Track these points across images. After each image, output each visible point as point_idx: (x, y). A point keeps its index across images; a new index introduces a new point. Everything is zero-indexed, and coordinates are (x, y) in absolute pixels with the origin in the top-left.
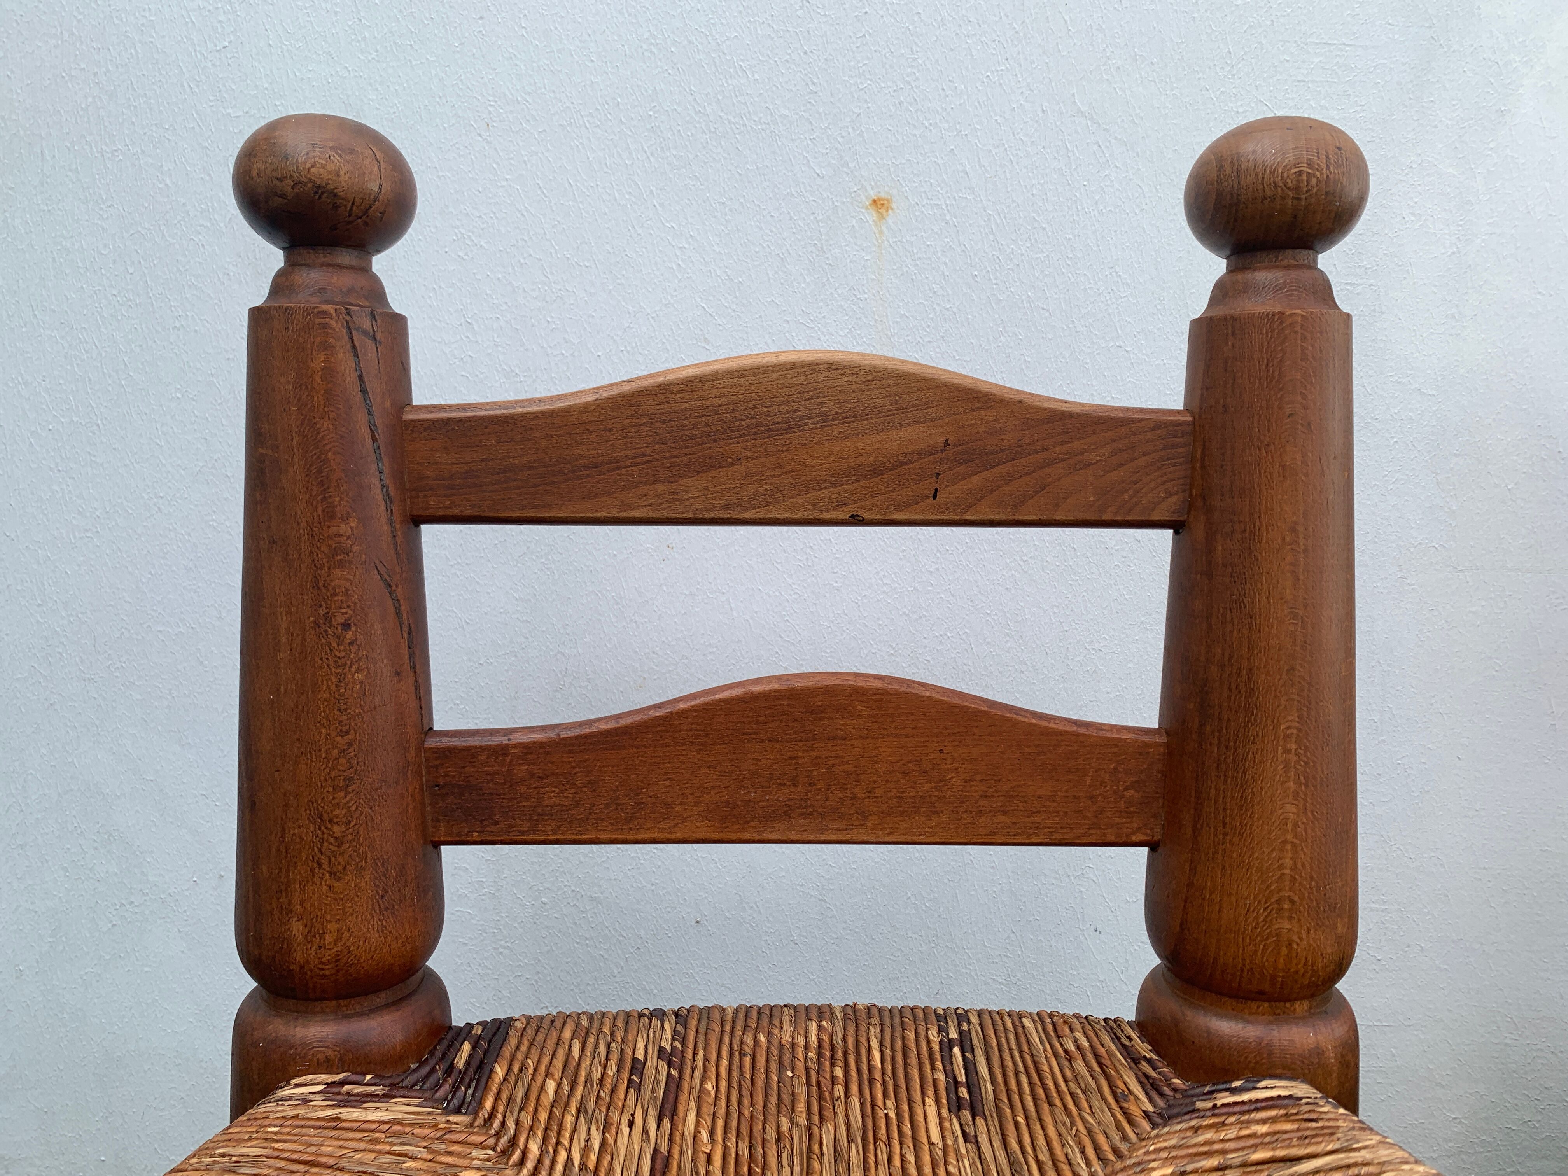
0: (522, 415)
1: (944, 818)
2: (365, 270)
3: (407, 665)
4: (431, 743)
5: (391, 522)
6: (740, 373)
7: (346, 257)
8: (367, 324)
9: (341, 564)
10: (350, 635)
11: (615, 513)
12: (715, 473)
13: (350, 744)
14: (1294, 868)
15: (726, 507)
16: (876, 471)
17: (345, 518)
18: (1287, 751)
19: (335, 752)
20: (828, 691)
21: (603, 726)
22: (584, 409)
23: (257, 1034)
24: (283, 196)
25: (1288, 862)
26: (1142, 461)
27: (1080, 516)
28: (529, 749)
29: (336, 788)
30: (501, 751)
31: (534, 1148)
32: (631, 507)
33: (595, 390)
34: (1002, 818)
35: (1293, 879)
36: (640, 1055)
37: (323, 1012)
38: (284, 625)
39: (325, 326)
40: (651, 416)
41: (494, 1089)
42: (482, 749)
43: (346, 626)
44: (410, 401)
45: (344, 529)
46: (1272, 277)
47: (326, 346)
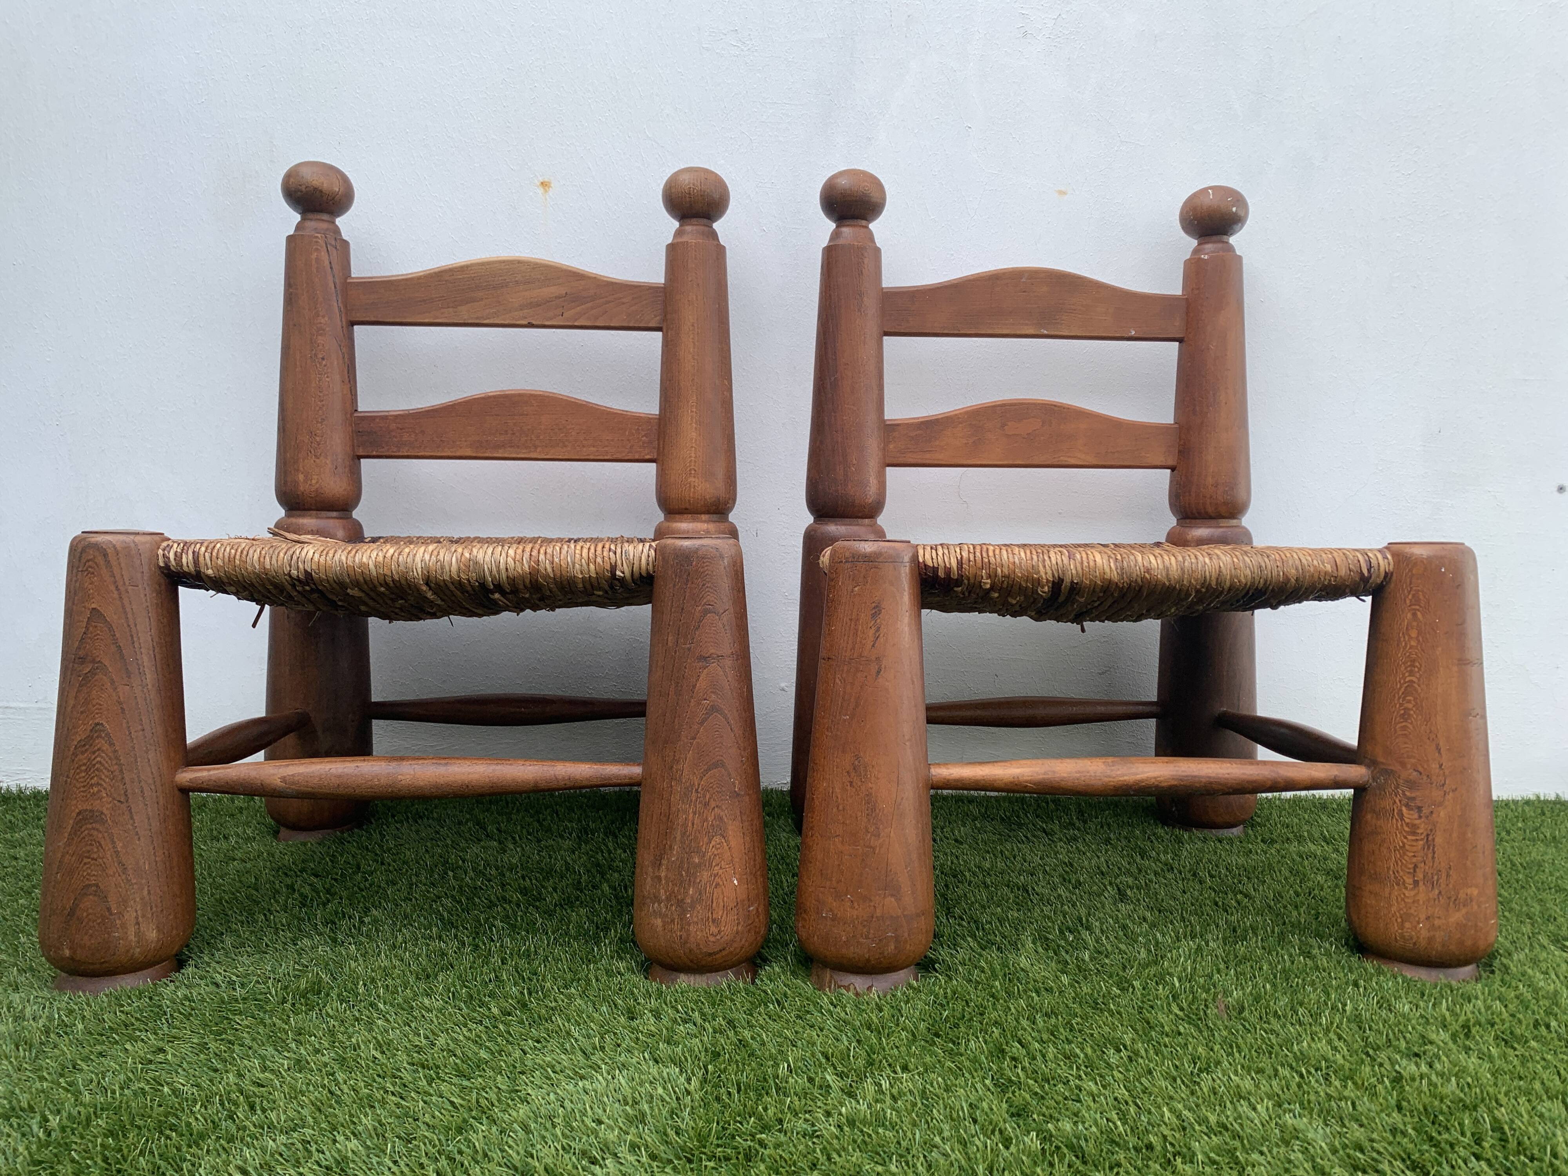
0: (395, 281)
2: (334, 223)
3: (347, 380)
4: (356, 415)
5: (341, 321)
6: (481, 265)
7: (325, 217)
8: (333, 243)
9: (321, 335)
10: (324, 363)
11: (432, 320)
12: (474, 303)
13: (323, 406)
14: (696, 457)
15: (477, 318)
16: (538, 305)
17: (323, 317)
18: (692, 412)
19: (318, 408)
20: (520, 395)
21: (426, 410)
22: (419, 278)
24: (301, 192)
25: (693, 455)
26: (645, 302)
27: (620, 325)
28: (396, 416)
29: (317, 422)
30: (385, 418)
32: (437, 318)
33: (422, 271)
34: (592, 449)
35: (695, 462)
38: (298, 358)
39: (317, 242)
40: (445, 281)
41: (376, 542)
42: (377, 417)
43: (323, 359)
44: (350, 276)
45: (322, 321)
46: (688, 228)
47: (317, 250)
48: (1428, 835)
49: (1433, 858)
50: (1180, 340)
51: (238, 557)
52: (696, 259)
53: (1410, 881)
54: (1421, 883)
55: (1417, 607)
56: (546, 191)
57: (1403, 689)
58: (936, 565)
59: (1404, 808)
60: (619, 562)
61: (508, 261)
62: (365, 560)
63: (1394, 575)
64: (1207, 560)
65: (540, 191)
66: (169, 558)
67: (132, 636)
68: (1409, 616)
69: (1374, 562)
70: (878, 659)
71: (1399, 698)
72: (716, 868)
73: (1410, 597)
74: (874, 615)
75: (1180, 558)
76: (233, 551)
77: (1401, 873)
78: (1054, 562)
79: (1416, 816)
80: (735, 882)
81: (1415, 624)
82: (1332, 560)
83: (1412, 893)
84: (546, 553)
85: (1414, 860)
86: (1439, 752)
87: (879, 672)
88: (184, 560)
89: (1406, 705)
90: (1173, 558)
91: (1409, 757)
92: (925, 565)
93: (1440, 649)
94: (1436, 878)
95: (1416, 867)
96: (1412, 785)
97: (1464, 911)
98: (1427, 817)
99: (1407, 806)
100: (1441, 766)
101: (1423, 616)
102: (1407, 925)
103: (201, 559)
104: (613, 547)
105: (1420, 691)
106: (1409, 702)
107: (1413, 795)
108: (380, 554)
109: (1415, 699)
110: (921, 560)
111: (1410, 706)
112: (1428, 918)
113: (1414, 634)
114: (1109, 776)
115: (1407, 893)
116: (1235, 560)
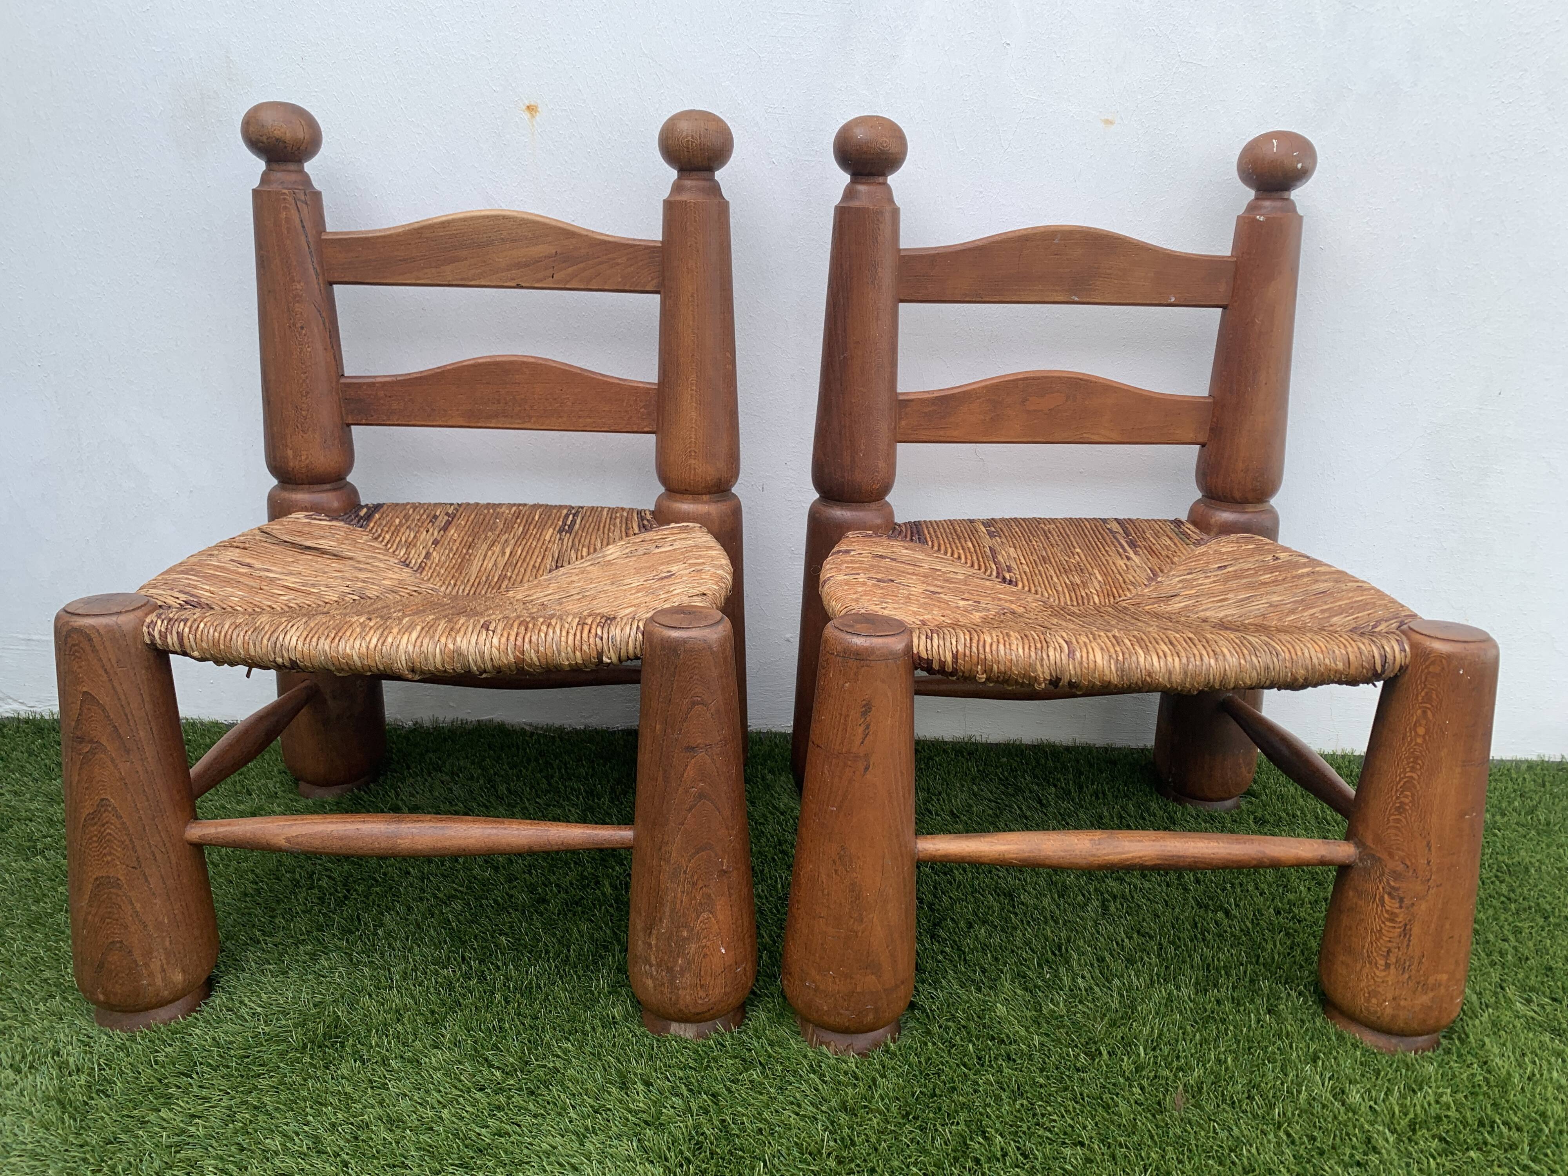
0: (372, 238)
1: (565, 419)
2: (301, 171)
3: (330, 346)
4: (343, 380)
5: (318, 284)
6: (465, 220)
7: (292, 167)
8: (303, 198)
9: (298, 302)
10: (304, 332)
11: (414, 281)
12: (457, 264)
13: (307, 378)
14: (696, 439)
15: (462, 279)
16: (526, 265)
17: (299, 282)
18: (692, 390)
19: (301, 381)
20: (512, 363)
21: (415, 376)
22: (398, 235)
23: (277, 498)
24: (263, 143)
25: (693, 436)
26: (640, 264)
27: (615, 288)
28: (384, 384)
29: (302, 396)
30: (372, 385)
31: (388, 537)
32: (420, 279)
33: (403, 226)
34: (589, 420)
36: (438, 514)
37: (303, 490)
38: (276, 327)
39: (285, 199)
40: (427, 238)
41: (374, 520)
42: (364, 383)
43: (302, 328)
44: (325, 231)
45: (298, 287)
46: (688, 183)
47: (285, 208)
48: (1406, 925)
49: (1408, 945)
50: (1224, 307)
51: (221, 642)
52: (695, 221)
53: (1382, 962)
54: (1392, 967)
55: (1429, 706)
56: (533, 116)
57: (1402, 783)
58: (930, 658)
59: (1386, 896)
60: (606, 648)
61: (492, 216)
62: (348, 651)
63: (1410, 668)
64: (1212, 662)
65: (526, 115)
66: (153, 636)
67: (126, 715)
68: (1419, 712)
69: (1390, 657)
70: (867, 756)
71: (1397, 791)
72: (705, 940)
73: (1423, 694)
74: (864, 714)
75: (1184, 660)
76: (216, 634)
77: (1375, 954)
78: (1053, 662)
79: (1397, 905)
80: (723, 951)
81: (1424, 722)
82: (1346, 658)
83: (1384, 974)
84: (530, 642)
85: (1389, 945)
86: (1430, 850)
87: (867, 768)
88: (169, 640)
89: (1403, 799)
90: (1177, 659)
91: (1398, 849)
92: (919, 657)
93: (1445, 750)
94: (1407, 963)
95: (1389, 951)
96: (1397, 876)
97: (1431, 995)
98: (1407, 908)
99: (1389, 894)
100: (1429, 862)
101: (1434, 715)
102: (1374, 1001)
103: (186, 641)
104: (599, 633)
105: (1418, 788)
106: (1406, 796)
107: (1397, 885)
108: (363, 644)
109: (1413, 795)
110: (915, 651)
111: (1407, 801)
112: (1394, 999)
113: (1421, 731)
114: (1094, 856)
115: (1378, 973)
116: (1242, 662)
